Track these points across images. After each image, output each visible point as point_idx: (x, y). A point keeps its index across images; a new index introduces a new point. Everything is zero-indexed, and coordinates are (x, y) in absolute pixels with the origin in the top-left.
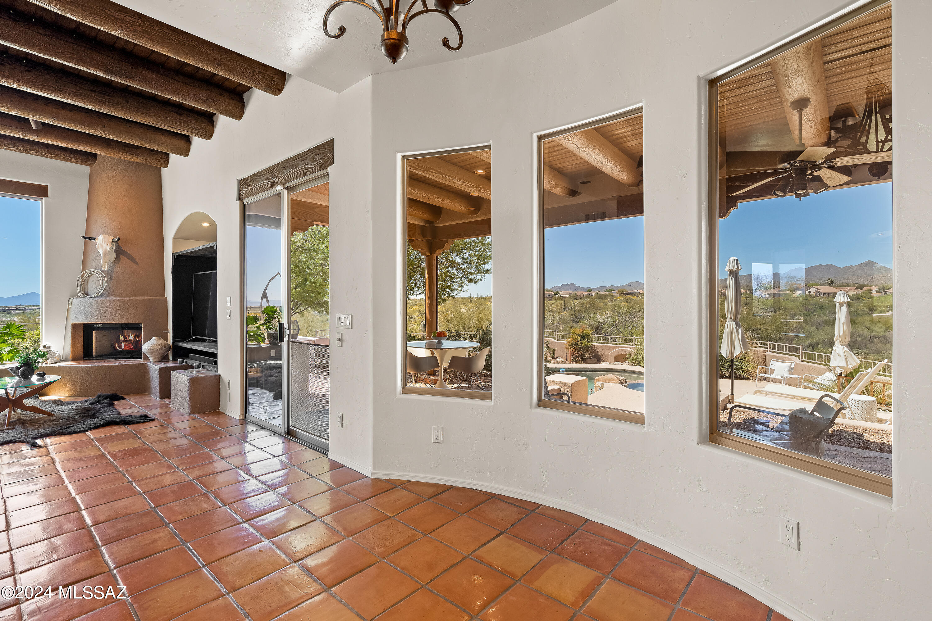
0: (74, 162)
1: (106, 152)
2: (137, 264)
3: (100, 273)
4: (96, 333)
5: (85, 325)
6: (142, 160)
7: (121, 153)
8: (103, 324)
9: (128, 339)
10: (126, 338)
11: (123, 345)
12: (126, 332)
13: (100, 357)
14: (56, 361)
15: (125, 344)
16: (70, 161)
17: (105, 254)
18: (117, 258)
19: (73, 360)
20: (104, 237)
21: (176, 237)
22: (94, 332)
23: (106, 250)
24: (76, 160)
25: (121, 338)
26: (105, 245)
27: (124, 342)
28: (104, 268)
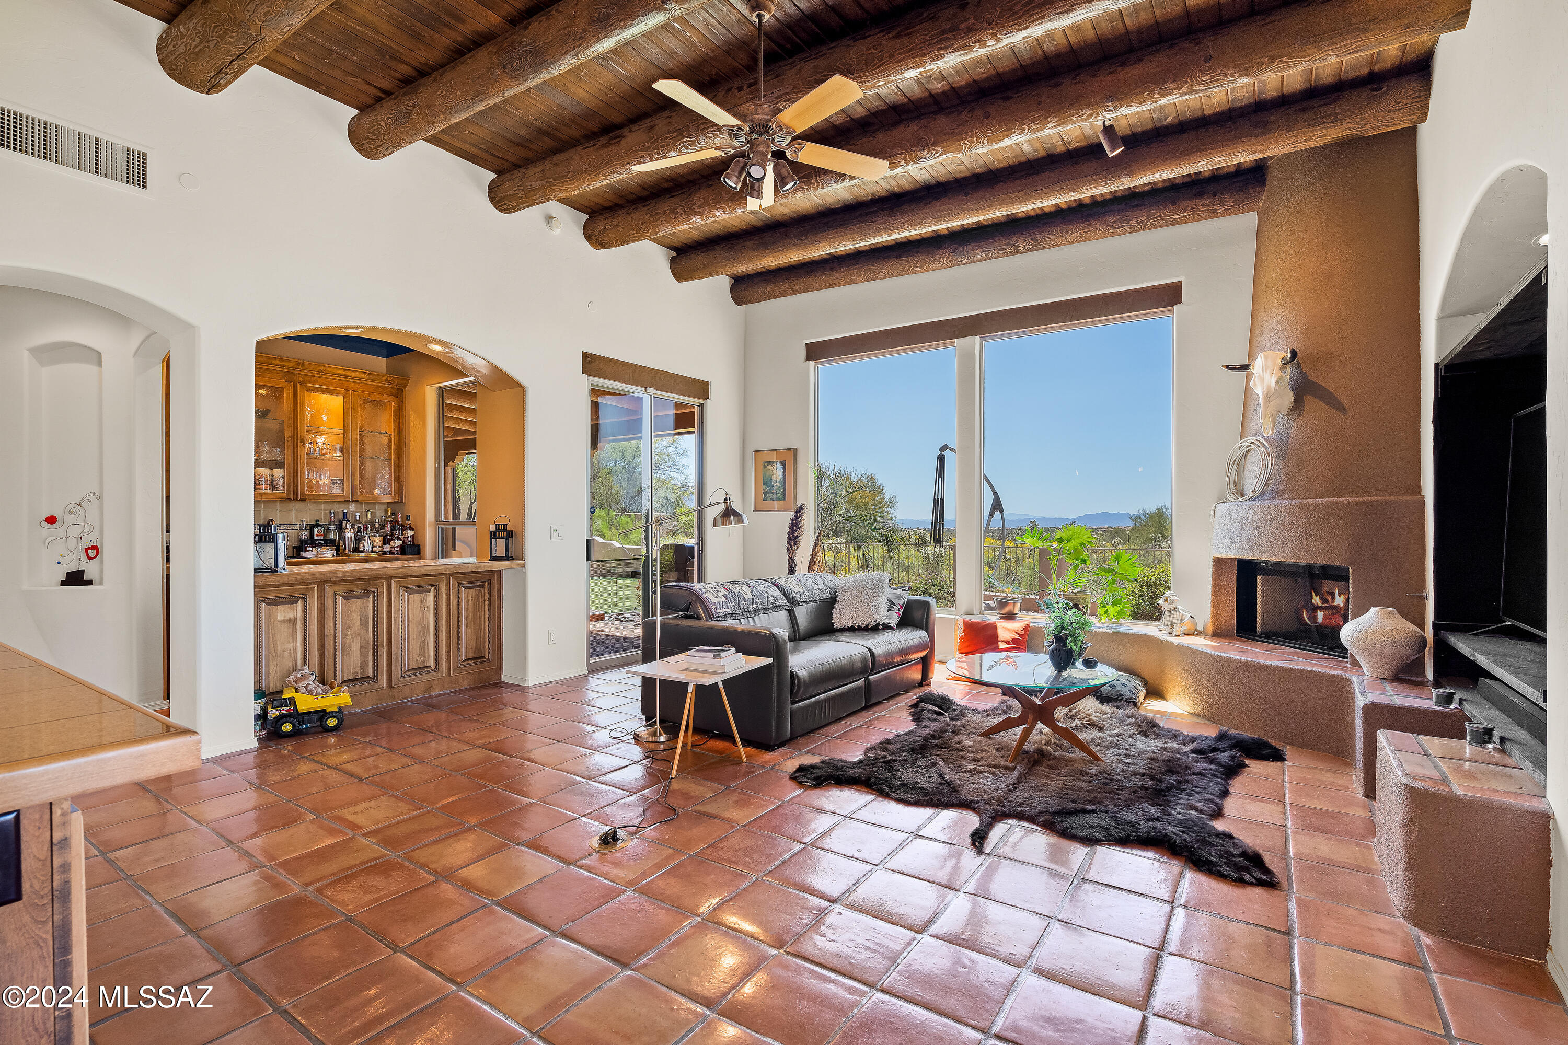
0: (1222, 215)
1: (1259, 147)
2: (1343, 410)
3: (1263, 445)
4: (1262, 580)
5: (1239, 561)
6: (1350, 129)
7: (1293, 134)
8: (1274, 564)
9: (1330, 604)
10: (1326, 601)
11: (1320, 615)
12: (1326, 586)
13: (1270, 636)
14: (1187, 632)
15: (1324, 615)
16: (1215, 214)
17: (1268, 396)
18: (1298, 403)
19: (1216, 634)
20: (1266, 358)
21: (1448, 312)
22: (1259, 578)
23: (1269, 387)
24: (1226, 207)
25: (1316, 600)
26: (1267, 376)
27: (1321, 608)
28: (1267, 430)
